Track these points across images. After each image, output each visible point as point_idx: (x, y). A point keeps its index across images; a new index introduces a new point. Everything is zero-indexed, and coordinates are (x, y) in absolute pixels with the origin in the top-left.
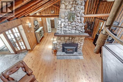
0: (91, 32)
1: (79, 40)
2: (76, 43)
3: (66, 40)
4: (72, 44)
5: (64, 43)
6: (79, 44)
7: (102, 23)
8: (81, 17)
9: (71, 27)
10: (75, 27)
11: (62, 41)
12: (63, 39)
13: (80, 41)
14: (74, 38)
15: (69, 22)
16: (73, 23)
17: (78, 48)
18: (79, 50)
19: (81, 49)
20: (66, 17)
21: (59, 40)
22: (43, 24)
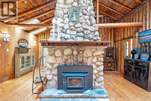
0: (114, 62)
1: (93, 56)
2: (89, 64)
3: (65, 57)
4: (79, 65)
5: (62, 63)
6: (94, 66)
7: (127, 43)
8: (90, 16)
9: (75, 33)
10: (83, 32)
11: (58, 59)
12: (60, 54)
13: (95, 60)
14: (83, 53)
15: (71, 24)
16: (78, 24)
17: (94, 77)
18: (97, 84)
19: (101, 82)
20: (66, 15)
21: (51, 57)
22: (39, 52)
